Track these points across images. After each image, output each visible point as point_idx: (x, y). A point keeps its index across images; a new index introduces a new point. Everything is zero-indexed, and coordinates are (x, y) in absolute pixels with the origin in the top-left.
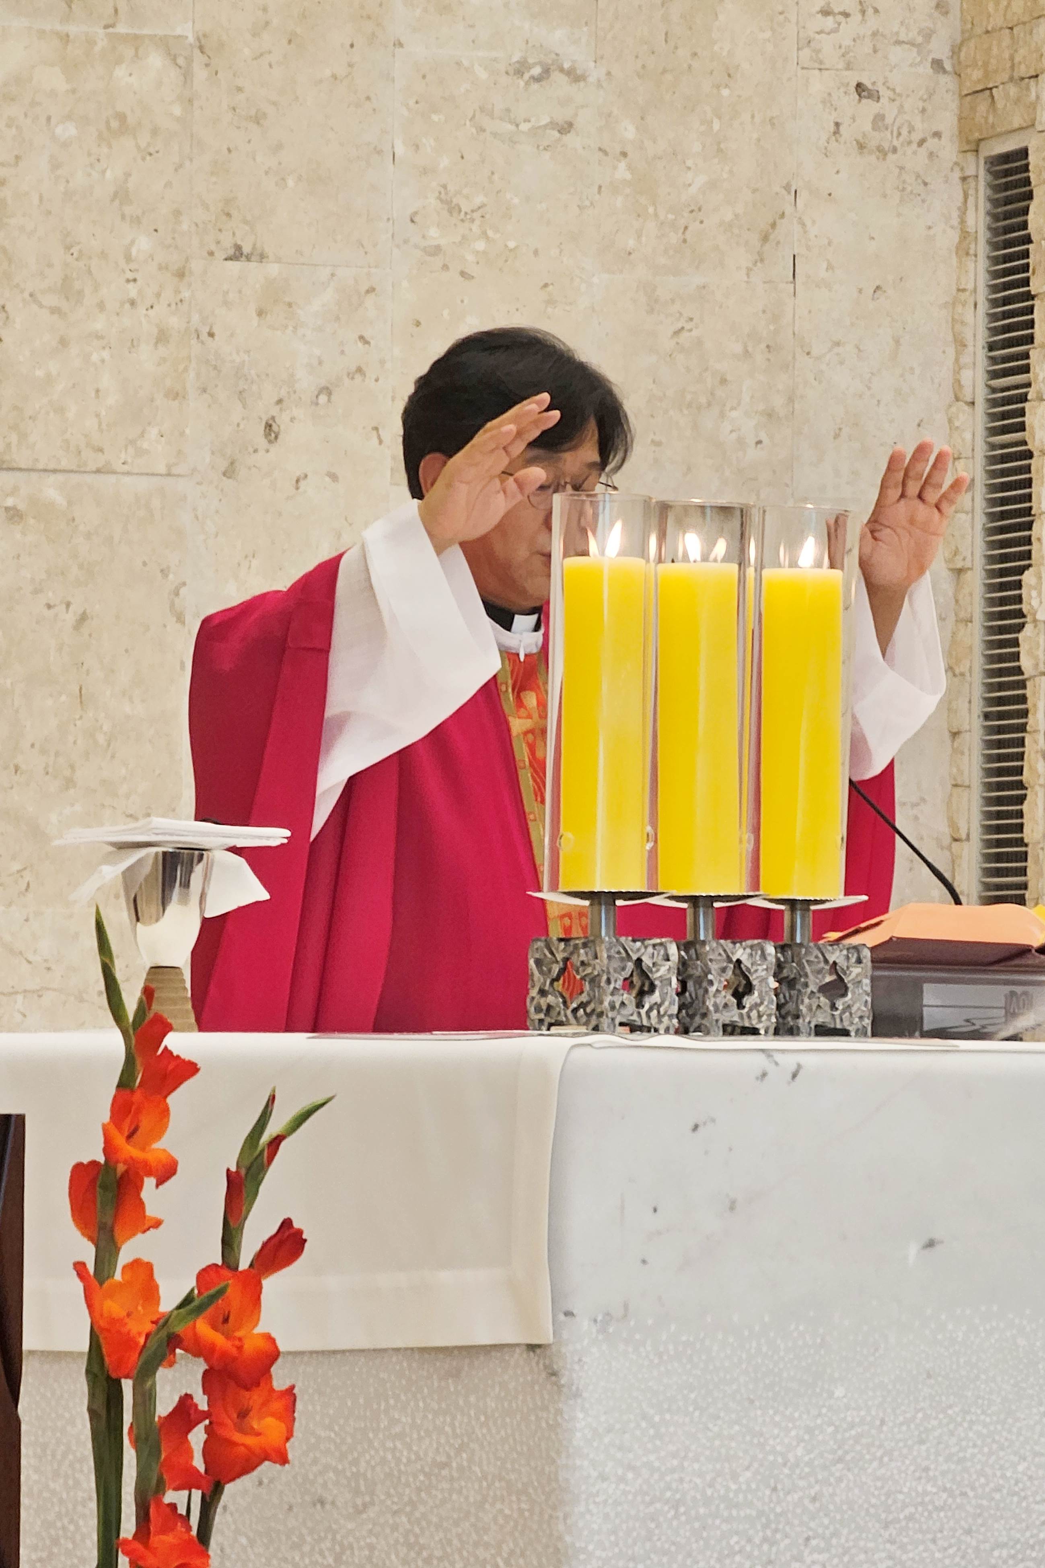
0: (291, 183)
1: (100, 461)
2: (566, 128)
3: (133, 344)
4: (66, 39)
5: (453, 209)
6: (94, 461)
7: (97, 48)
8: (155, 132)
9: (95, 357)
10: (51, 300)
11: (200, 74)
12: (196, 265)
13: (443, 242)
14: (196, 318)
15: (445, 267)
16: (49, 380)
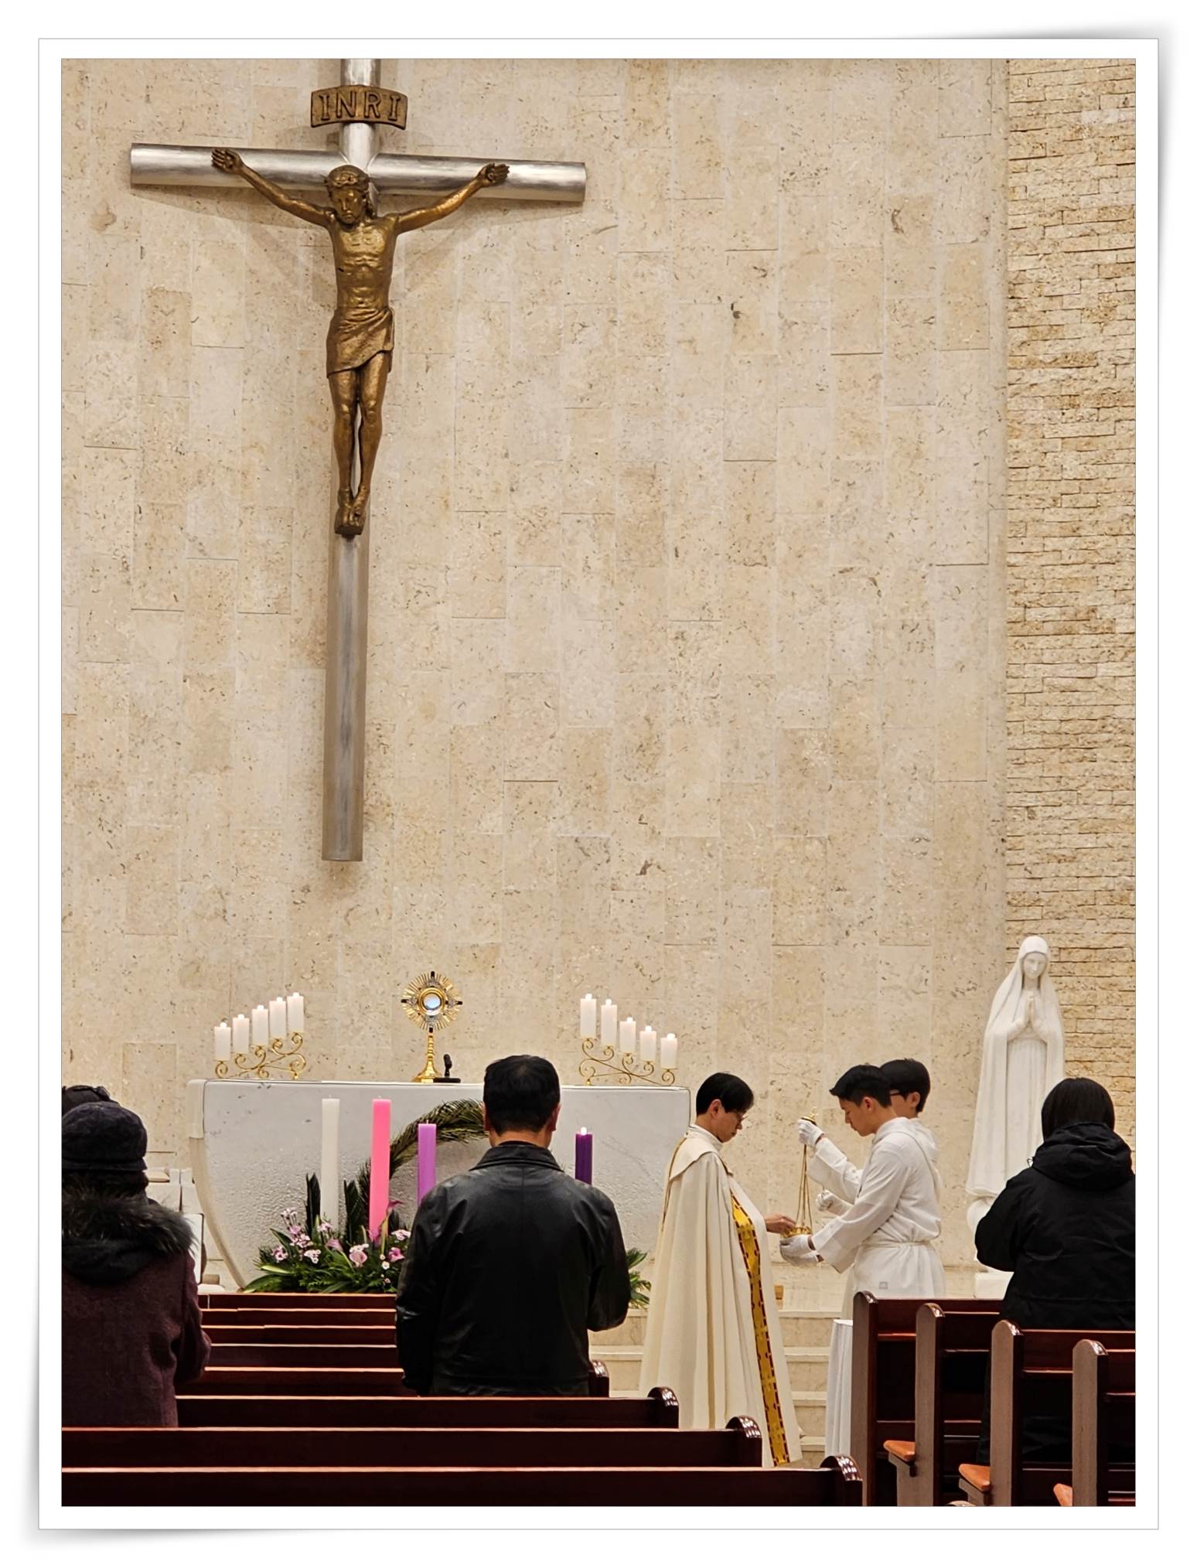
0: (853, 871)
2: (925, 854)
3: (811, 913)
4: (792, 839)
5: (895, 875)
6: (800, 942)
7: (801, 841)
8: (817, 861)
9: (801, 917)
10: (789, 903)
11: (829, 845)
12: (828, 893)
13: (893, 884)
14: (827, 906)
15: (894, 890)
16: (789, 923)
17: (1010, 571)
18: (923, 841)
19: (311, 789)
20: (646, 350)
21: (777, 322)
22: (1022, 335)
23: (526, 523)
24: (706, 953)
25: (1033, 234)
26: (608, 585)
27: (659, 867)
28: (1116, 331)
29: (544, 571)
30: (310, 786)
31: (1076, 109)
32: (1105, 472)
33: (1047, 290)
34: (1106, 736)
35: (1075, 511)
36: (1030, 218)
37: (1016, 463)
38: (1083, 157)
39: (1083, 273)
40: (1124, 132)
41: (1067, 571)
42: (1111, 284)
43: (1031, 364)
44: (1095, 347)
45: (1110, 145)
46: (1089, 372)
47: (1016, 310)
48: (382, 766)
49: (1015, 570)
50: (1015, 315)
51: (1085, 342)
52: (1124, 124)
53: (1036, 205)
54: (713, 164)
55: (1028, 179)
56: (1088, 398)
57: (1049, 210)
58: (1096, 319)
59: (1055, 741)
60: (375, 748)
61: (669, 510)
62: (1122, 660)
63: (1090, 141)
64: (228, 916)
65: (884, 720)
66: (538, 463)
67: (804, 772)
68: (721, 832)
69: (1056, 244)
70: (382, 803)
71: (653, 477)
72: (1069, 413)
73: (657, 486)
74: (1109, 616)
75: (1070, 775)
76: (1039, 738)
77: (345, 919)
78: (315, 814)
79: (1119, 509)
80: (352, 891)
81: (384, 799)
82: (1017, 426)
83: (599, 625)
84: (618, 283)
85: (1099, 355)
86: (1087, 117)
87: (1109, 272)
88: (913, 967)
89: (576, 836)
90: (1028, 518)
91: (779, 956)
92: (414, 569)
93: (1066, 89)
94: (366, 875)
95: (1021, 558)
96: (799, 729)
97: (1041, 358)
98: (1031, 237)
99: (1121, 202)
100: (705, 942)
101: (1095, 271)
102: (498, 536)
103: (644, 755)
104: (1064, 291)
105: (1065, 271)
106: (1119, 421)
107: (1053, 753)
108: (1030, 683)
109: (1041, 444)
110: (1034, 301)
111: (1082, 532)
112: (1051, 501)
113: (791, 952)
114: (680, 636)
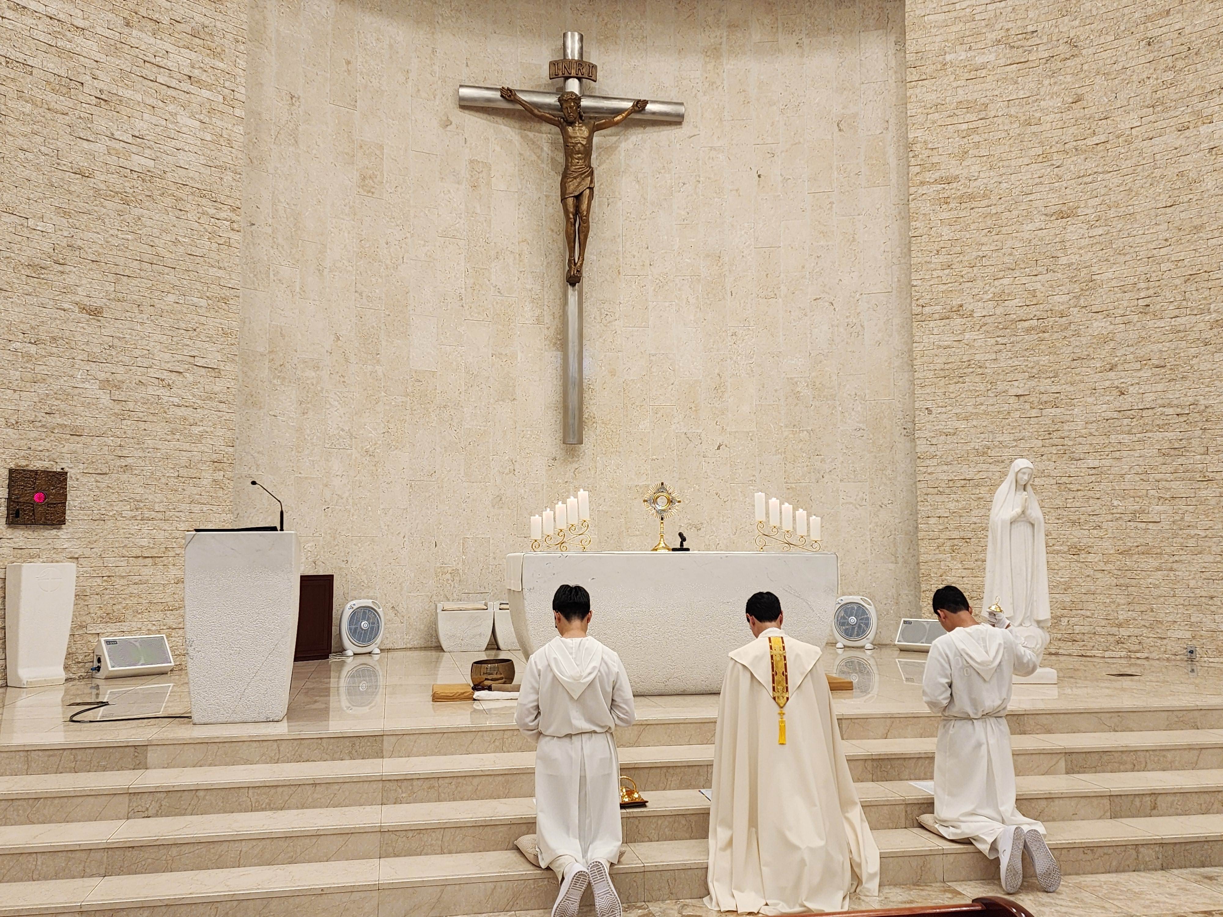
0: (824, 446)
4: (793, 431)
7: (797, 432)
8: (806, 441)
9: (798, 469)
10: (792, 463)
11: (812, 434)
13: (846, 452)
14: (812, 464)
15: (846, 455)
17: (913, 289)
18: (861, 430)
19: (556, 410)
20: (715, 195)
21: (780, 179)
22: (917, 169)
23: (657, 281)
24: (751, 487)
25: (921, 118)
26: (698, 310)
27: (726, 446)
28: (969, 163)
29: (667, 304)
30: (555, 408)
31: (943, 54)
32: (965, 236)
33: (930, 146)
34: (971, 370)
35: (949, 256)
36: (920, 110)
37: (915, 234)
38: (948, 78)
39: (949, 136)
40: (970, 62)
41: (945, 287)
42: (966, 140)
43: (922, 183)
44: (957, 173)
45: (962, 70)
46: (955, 185)
47: (913, 157)
48: (591, 399)
49: (917, 288)
50: (913, 159)
51: (952, 171)
52: (970, 59)
53: (922, 104)
54: (746, 102)
55: (918, 91)
56: (954, 198)
57: (929, 106)
58: (958, 158)
59: (942, 373)
60: (587, 390)
61: (727, 273)
62: (979, 330)
63: (951, 69)
64: (516, 472)
65: (839, 371)
66: (663, 251)
67: (798, 398)
68: (757, 428)
69: (934, 122)
70: (591, 417)
71: (720, 257)
72: (944, 207)
73: (721, 262)
74: (970, 308)
75: (951, 391)
76: (933, 373)
77: (574, 473)
78: (558, 422)
79: (974, 253)
80: (577, 459)
82: (914, 215)
83: (694, 330)
84: (700, 162)
85: (960, 176)
86: (948, 57)
87: (964, 134)
88: (858, 492)
89: (685, 431)
90: (923, 262)
91: (788, 489)
92: (604, 303)
93: (936, 45)
94: (584, 452)
95: (919, 282)
96: (795, 377)
97: (928, 180)
98: (920, 120)
99: (969, 98)
100: (751, 482)
101: (956, 134)
102: (644, 287)
103: (718, 392)
104: (940, 145)
105: (939, 136)
106: (972, 209)
107: (940, 380)
108: (927, 345)
109: (929, 224)
110: (923, 152)
111: (953, 267)
112: (935, 252)
113: (794, 486)
114: (734, 334)
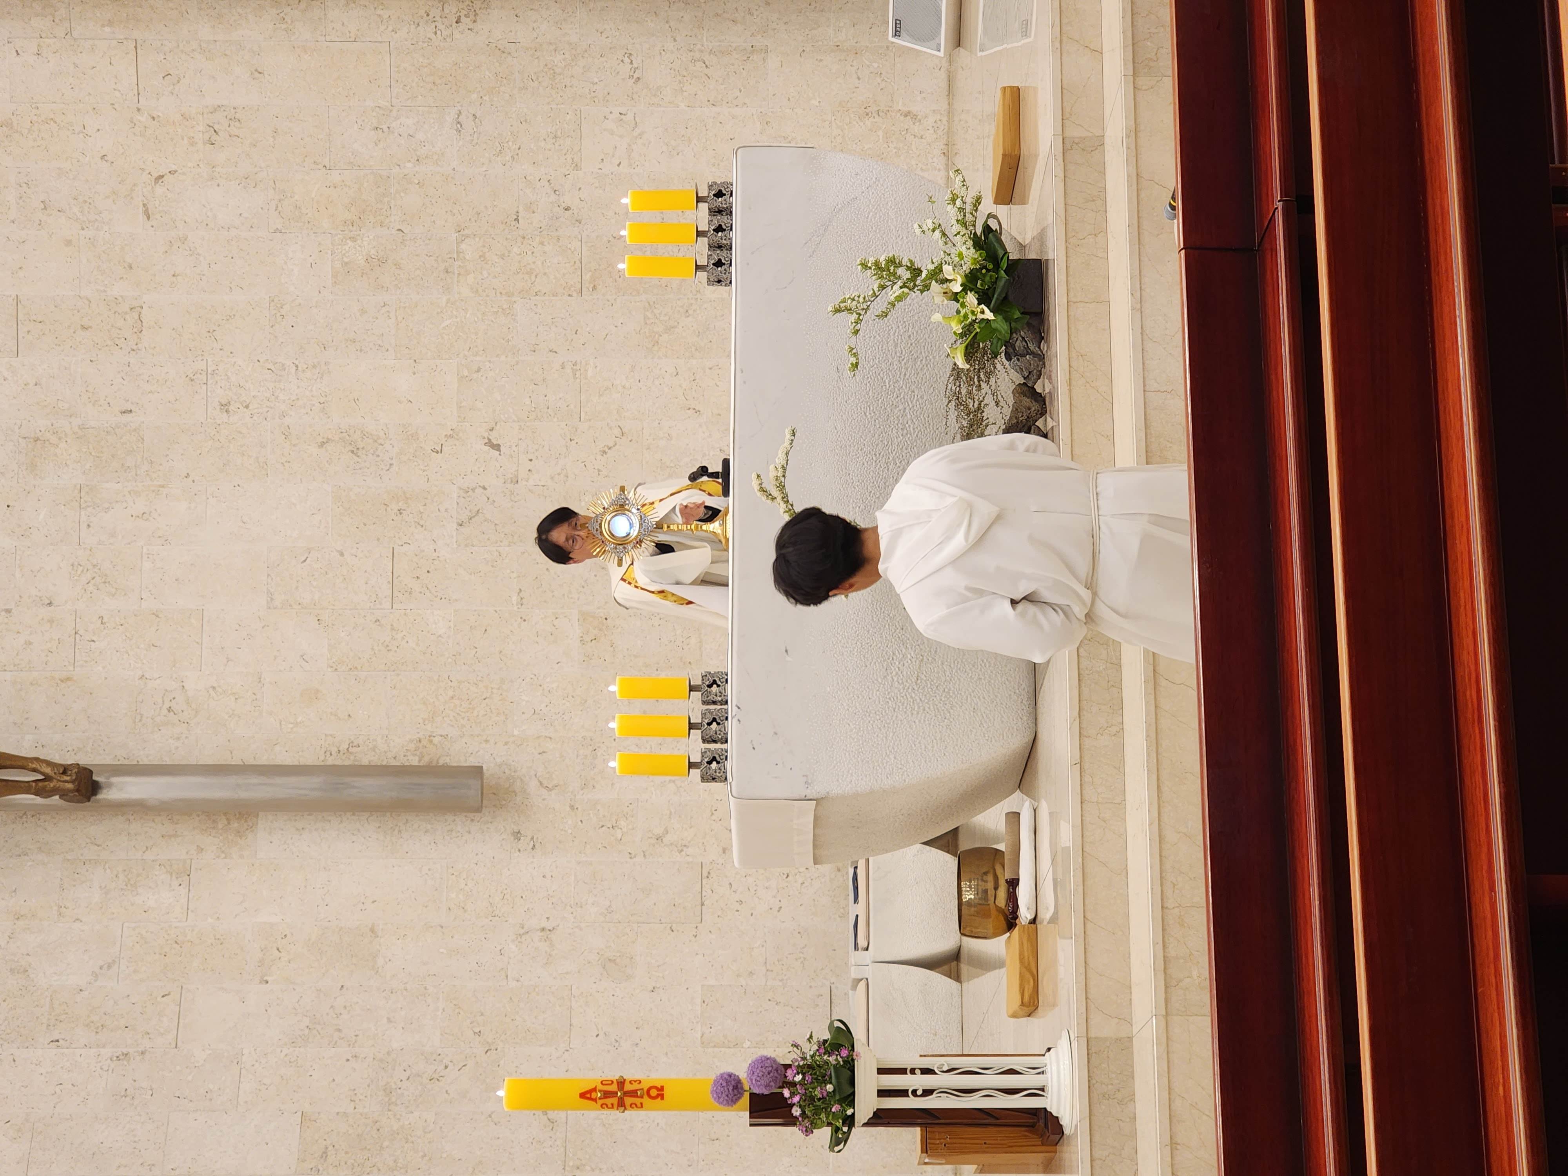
0: (495, 203)
1: (578, 262)
2: (475, 116)
3: (544, 252)
4: (459, 274)
5: (500, 152)
7: (462, 265)
8: (484, 246)
9: (549, 264)
10: (533, 278)
11: (466, 232)
12: (521, 233)
13: (510, 156)
14: (536, 232)
15: (517, 154)
16: (555, 277)
18: (460, 120)
19: (400, 831)
23: (91, 588)
24: (590, 373)
26: (165, 491)
27: (492, 430)
29: (147, 565)
30: (396, 832)
48: (374, 749)
60: (352, 758)
61: (77, 422)
64: (548, 925)
65: (320, 166)
66: (18, 574)
67: (382, 262)
68: (450, 358)
70: (417, 749)
71: (37, 440)
73: (48, 435)
77: (551, 790)
78: (429, 826)
80: (518, 783)
81: (412, 746)
83: (212, 501)
88: (605, 130)
89: (455, 526)
91: (594, 288)
92: (142, 715)
94: (500, 766)
96: (332, 266)
100: (578, 373)
102: (105, 620)
103: (363, 448)
113: (589, 274)
114: (225, 407)
